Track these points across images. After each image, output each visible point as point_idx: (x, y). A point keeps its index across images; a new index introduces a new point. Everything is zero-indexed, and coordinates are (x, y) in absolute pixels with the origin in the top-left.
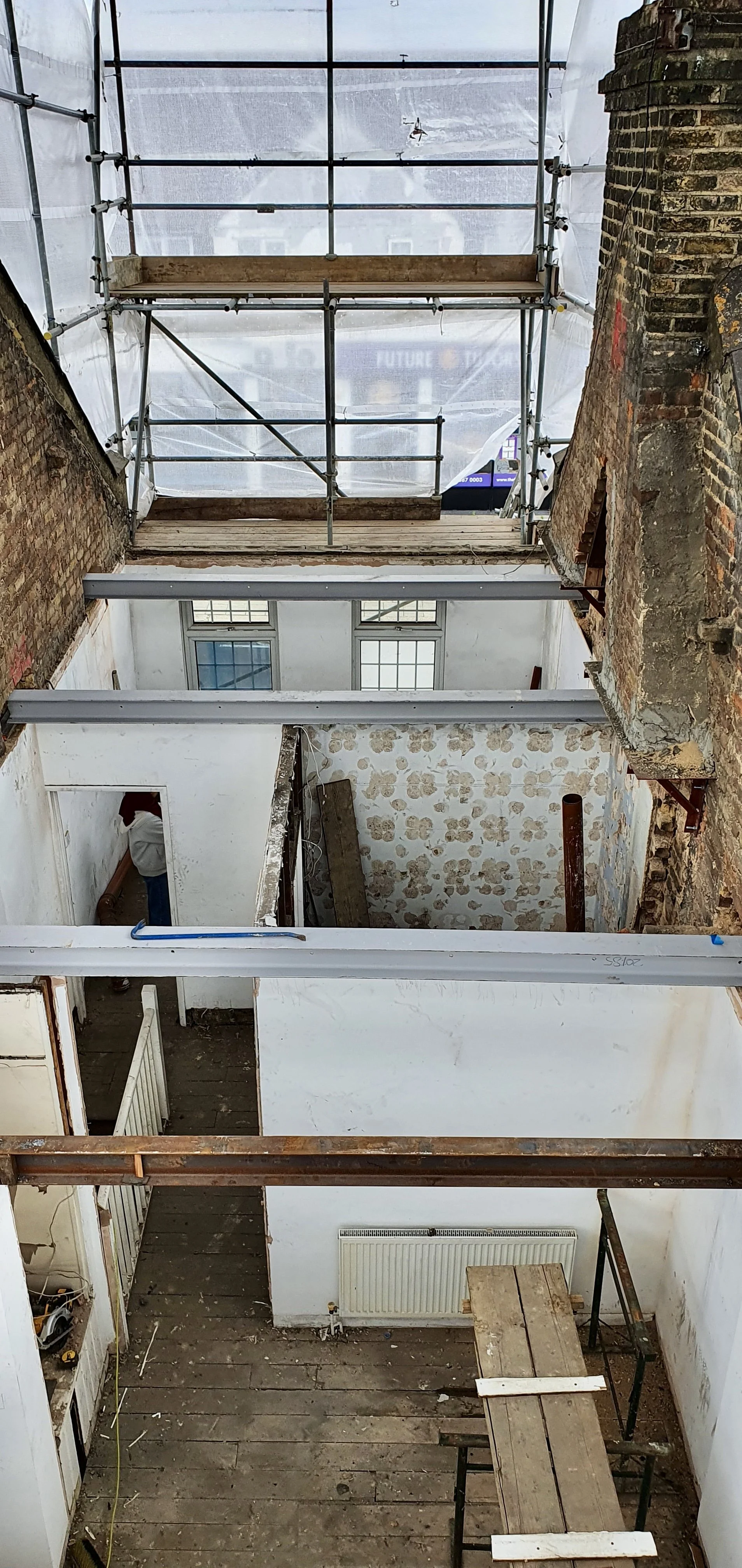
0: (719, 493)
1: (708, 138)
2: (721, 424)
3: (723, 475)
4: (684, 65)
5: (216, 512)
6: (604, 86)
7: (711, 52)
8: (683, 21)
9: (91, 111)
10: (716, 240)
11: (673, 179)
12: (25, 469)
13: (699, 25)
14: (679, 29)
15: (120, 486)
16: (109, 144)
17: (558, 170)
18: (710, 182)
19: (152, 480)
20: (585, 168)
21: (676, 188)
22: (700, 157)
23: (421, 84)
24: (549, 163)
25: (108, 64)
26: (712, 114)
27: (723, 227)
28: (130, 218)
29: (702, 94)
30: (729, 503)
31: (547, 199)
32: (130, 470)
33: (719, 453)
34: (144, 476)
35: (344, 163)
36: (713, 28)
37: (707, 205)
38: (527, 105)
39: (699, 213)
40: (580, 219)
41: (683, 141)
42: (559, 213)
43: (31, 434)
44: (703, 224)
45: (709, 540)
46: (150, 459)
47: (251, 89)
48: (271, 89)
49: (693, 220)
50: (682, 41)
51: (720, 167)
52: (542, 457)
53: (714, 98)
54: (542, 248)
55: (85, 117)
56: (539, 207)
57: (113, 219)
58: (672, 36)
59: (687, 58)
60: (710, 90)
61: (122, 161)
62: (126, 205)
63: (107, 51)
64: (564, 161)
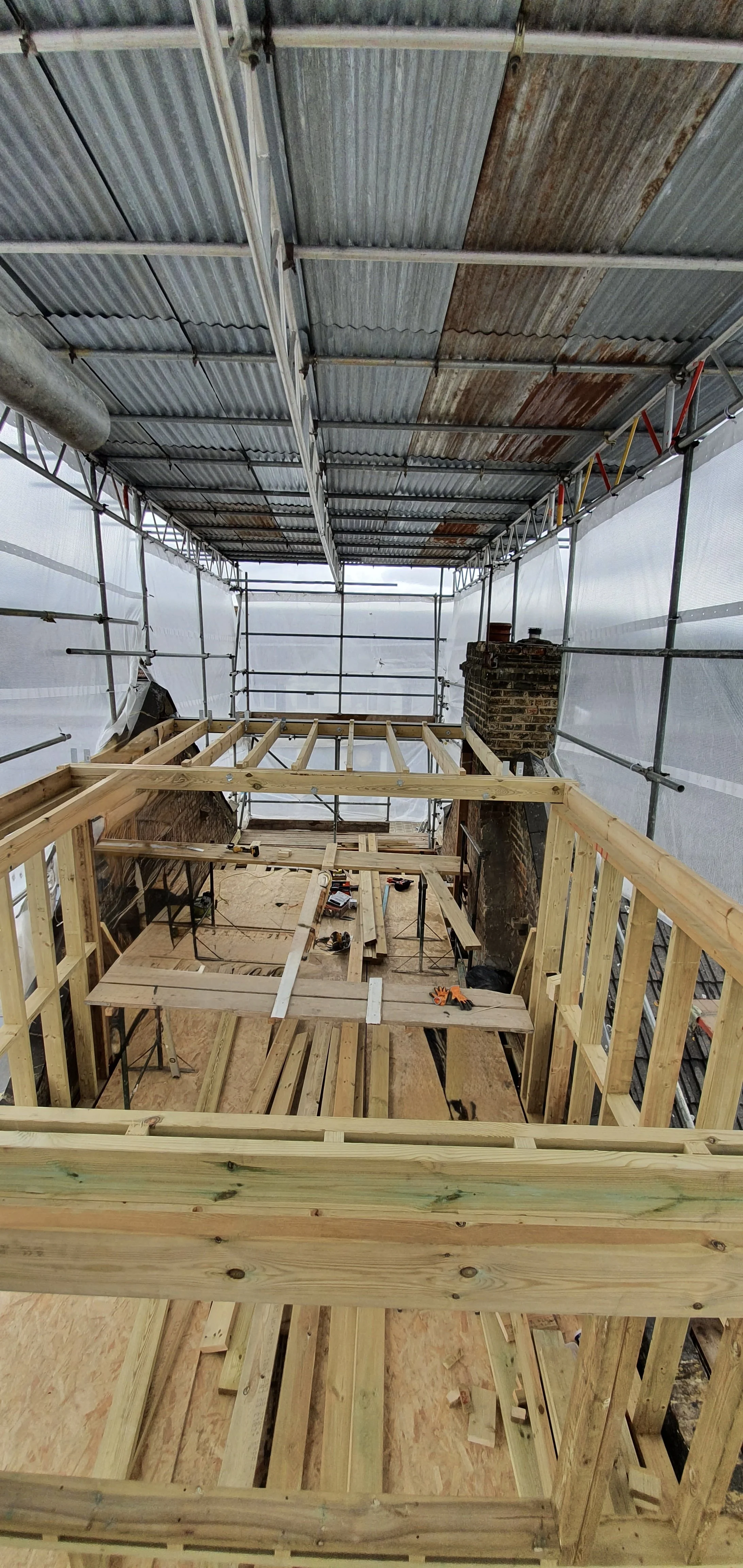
0: (519, 856)
1: (508, 702)
2: (519, 824)
3: (520, 847)
4: (495, 674)
5: (280, 826)
6: (461, 667)
7: (507, 669)
8: (494, 657)
9: (234, 654)
10: (513, 742)
11: (493, 717)
12: (190, 820)
13: (501, 658)
14: (492, 660)
15: (234, 817)
16: (241, 666)
17: (445, 684)
18: (510, 719)
19: (250, 810)
20: (455, 684)
21: (494, 720)
22: (504, 709)
23: (382, 645)
24: (440, 678)
25: (243, 634)
26: (508, 692)
27: (516, 737)
28: (248, 695)
29: (504, 685)
30: (523, 862)
31: (439, 693)
32: (239, 809)
33: (518, 836)
34: (246, 808)
35: (346, 675)
36: (507, 660)
37: (508, 728)
38: (430, 655)
39: (505, 731)
40: (454, 705)
41: (497, 702)
42: (445, 701)
43: (194, 803)
44: (507, 735)
45: (515, 877)
46: (250, 801)
47: (306, 645)
48: (315, 645)
49: (503, 734)
50: (494, 664)
51: (513, 713)
52: (438, 808)
53: (509, 686)
54: (437, 716)
55: (231, 657)
56: (436, 696)
57: (240, 698)
58: (489, 663)
59: (497, 671)
60: (507, 684)
61: (246, 672)
62: (247, 690)
63: (243, 629)
64: (446, 679)
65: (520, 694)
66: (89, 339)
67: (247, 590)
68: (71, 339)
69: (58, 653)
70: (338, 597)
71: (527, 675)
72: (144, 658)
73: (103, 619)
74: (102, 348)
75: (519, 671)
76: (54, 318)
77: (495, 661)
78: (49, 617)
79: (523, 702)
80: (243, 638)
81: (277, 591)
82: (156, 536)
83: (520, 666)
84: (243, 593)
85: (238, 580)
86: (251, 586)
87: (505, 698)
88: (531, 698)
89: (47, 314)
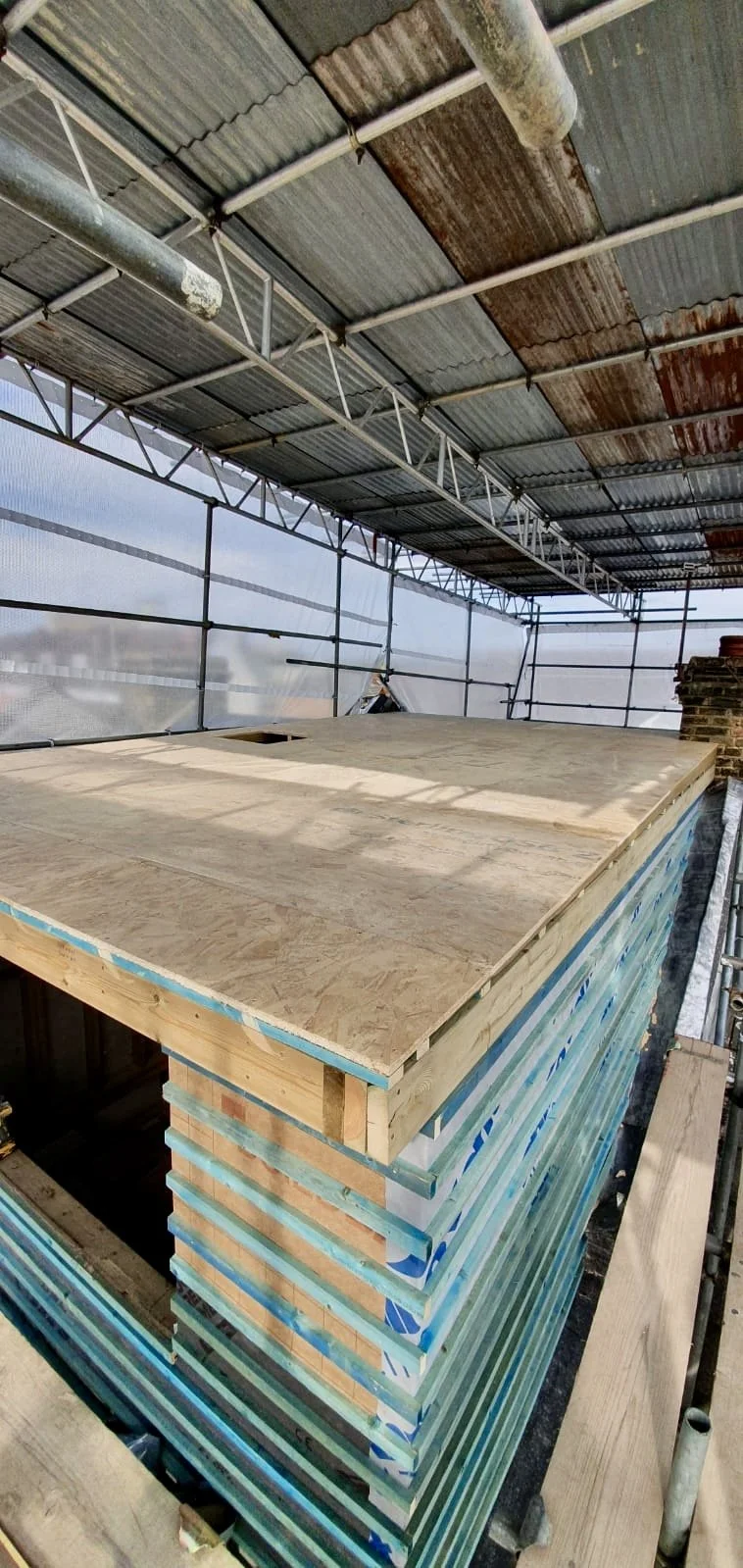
65: (721, 712)
66: (281, 429)
67: (538, 623)
68: (272, 430)
69: (279, 662)
70: (633, 626)
71: (729, 691)
72: (384, 675)
73: (336, 640)
74: (293, 431)
75: (718, 685)
76: (252, 419)
77: (690, 674)
78: (275, 634)
79: (725, 721)
80: (528, 671)
81: (567, 623)
82: (409, 574)
83: (722, 680)
84: (534, 626)
85: (531, 614)
86: (543, 619)
87: (701, 716)
88: (736, 718)
89: (247, 417)
